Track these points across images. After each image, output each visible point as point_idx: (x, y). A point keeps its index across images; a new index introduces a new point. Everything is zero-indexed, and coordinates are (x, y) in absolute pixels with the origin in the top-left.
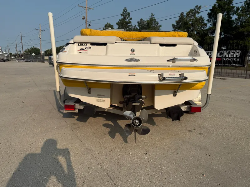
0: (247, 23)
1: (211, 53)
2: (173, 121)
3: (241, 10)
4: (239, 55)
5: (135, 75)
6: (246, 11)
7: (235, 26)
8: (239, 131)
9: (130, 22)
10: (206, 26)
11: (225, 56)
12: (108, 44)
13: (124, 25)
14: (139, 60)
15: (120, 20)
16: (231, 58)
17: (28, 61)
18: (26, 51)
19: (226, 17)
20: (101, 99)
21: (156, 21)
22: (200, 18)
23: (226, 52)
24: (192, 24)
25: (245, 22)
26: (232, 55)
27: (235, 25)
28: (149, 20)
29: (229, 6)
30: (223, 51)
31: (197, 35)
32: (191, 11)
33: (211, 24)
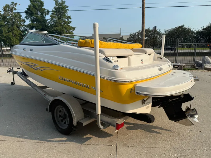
3: (52, 13)
10: (25, 22)
20: (148, 107)
22: (17, 14)
33: (29, 21)
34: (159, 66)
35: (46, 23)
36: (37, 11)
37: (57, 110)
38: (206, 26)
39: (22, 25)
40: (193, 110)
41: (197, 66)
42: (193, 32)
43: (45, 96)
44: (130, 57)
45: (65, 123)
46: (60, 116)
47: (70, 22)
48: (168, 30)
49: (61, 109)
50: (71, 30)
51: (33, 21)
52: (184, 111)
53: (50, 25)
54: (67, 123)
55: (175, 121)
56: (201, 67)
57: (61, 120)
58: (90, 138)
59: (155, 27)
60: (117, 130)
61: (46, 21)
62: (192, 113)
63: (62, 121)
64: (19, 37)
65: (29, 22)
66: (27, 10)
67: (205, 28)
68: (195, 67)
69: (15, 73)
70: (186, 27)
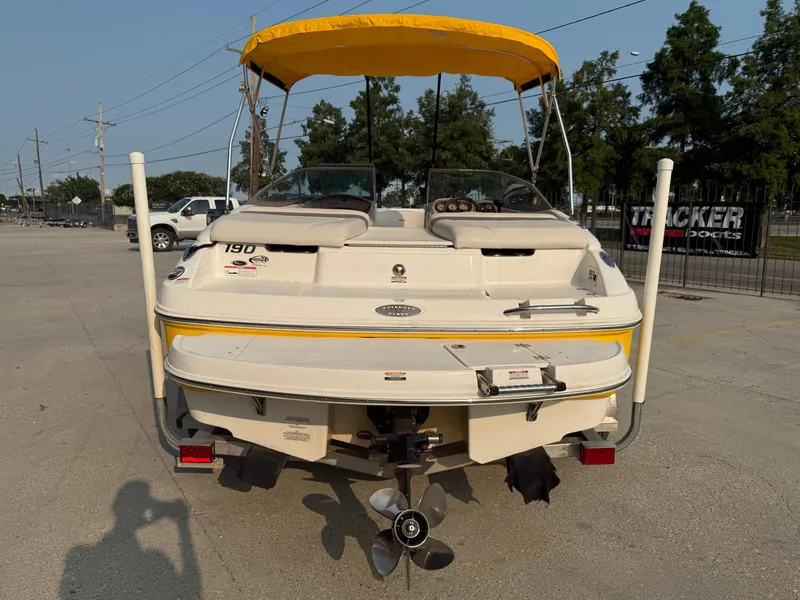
0: (763, 110)
1: (651, 213)
2: (527, 501)
3: (745, 68)
4: (739, 221)
5: (404, 379)
6: (759, 72)
7: (728, 118)
8: (734, 523)
9: (394, 100)
10: (637, 116)
11: (697, 223)
12: (321, 250)
13: (376, 108)
14: (417, 311)
15: (361, 93)
16: (716, 229)
17: (57, 225)
18: (51, 189)
19: (697, 87)
20: (296, 433)
21: (479, 96)
22: (616, 91)
23: (699, 211)
24: (592, 110)
25: (756, 105)
26: (716, 221)
27: (724, 114)
28: (454, 93)
29: (707, 55)
30: (687, 208)
31: (607, 142)
32: (588, 67)
33: (651, 110)
53: (726, 118)
65: (650, 114)
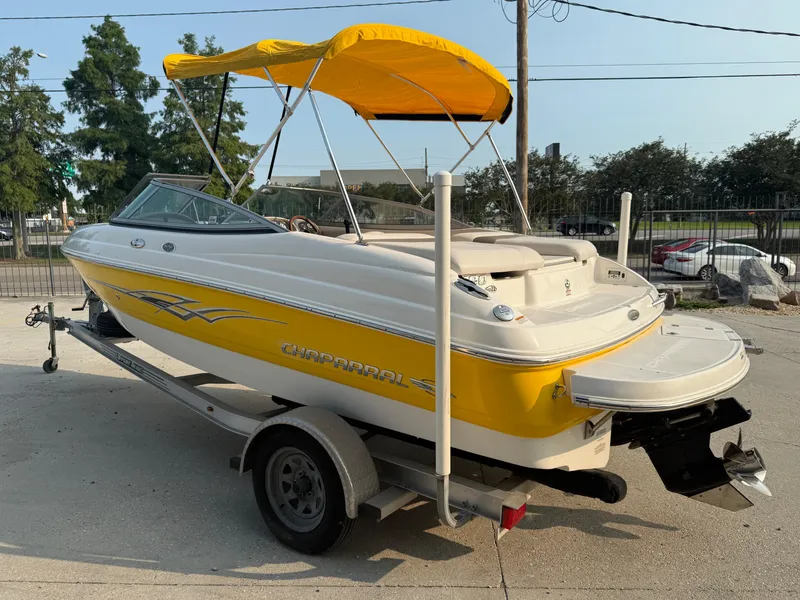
7: (165, 137)
10: (62, 123)
29: (131, 72)
33: (80, 120)
34: (629, 306)
35: (146, 129)
36: (113, 81)
37: (275, 464)
38: (740, 146)
39: (50, 133)
40: (750, 453)
41: (723, 293)
42: (695, 167)
43: (209, 413)
44: (530, 273)
45: (307, 511)
46: (286, 487)
47: (241, 126)
48: (605, 159)
49: (289, 461)
50: (244, 157)
51: (93, 120)
52: (719, 460)
53: (162, 137)
54: (315, 511)
55: (689, 495)
56: (737, 297)
57: (291, 502)
58: (396, 563)
59: (556, 147)
60: (506, 530)
61: (146, 119)
62: (748, 466)
63: (294, 503)
64: (37, 178)
65: (80, 124)
66: (71, 77)
67: (739, 153)
68: (715, 297)
69: (59, 324)
70: (670, 148)
